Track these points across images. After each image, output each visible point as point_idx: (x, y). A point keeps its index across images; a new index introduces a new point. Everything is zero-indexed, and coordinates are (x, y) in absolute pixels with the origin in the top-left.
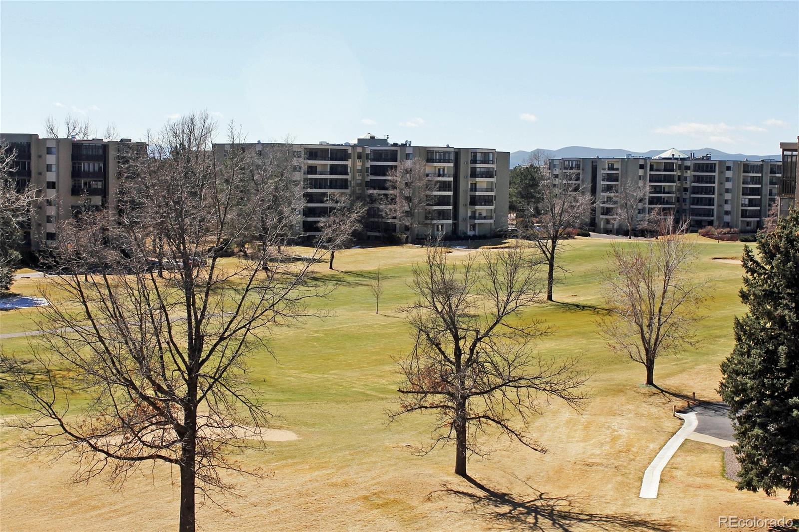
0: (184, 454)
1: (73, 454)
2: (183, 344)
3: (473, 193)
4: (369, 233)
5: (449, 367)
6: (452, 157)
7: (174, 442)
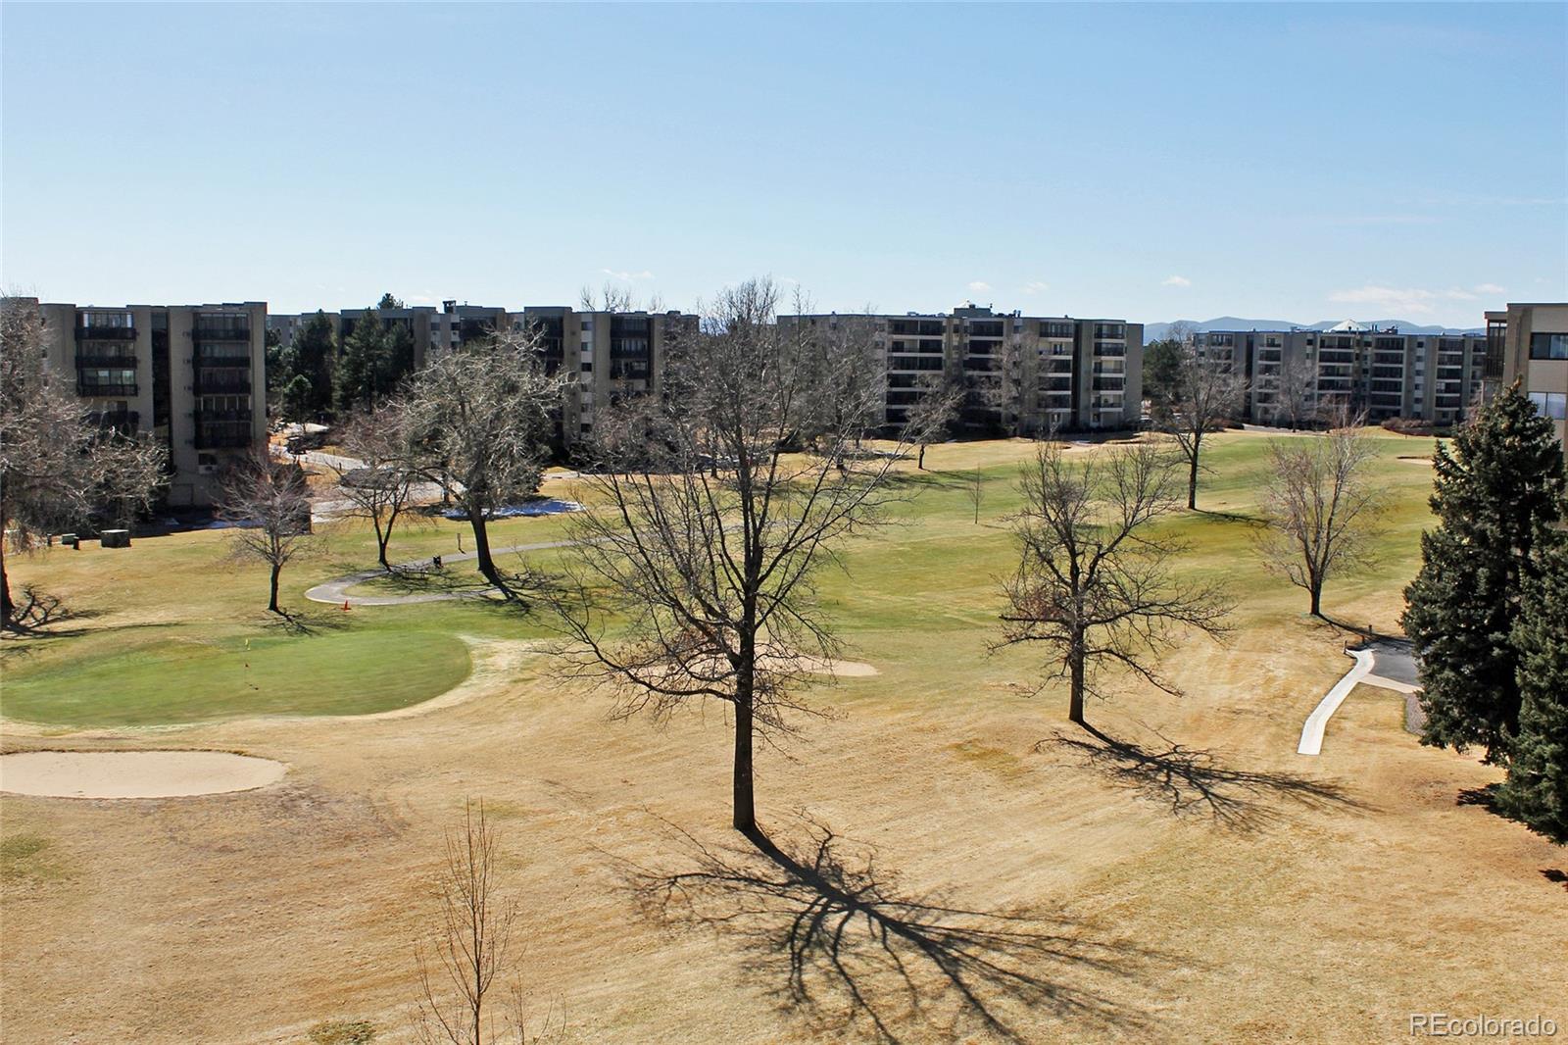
0: (739, 689)
1: (609, 686)
2: (739, 557)
3: (1096, 375)
4: (968, 424)
5: (1063, 589)
6: (1072, 330)
7: (728, 674)
